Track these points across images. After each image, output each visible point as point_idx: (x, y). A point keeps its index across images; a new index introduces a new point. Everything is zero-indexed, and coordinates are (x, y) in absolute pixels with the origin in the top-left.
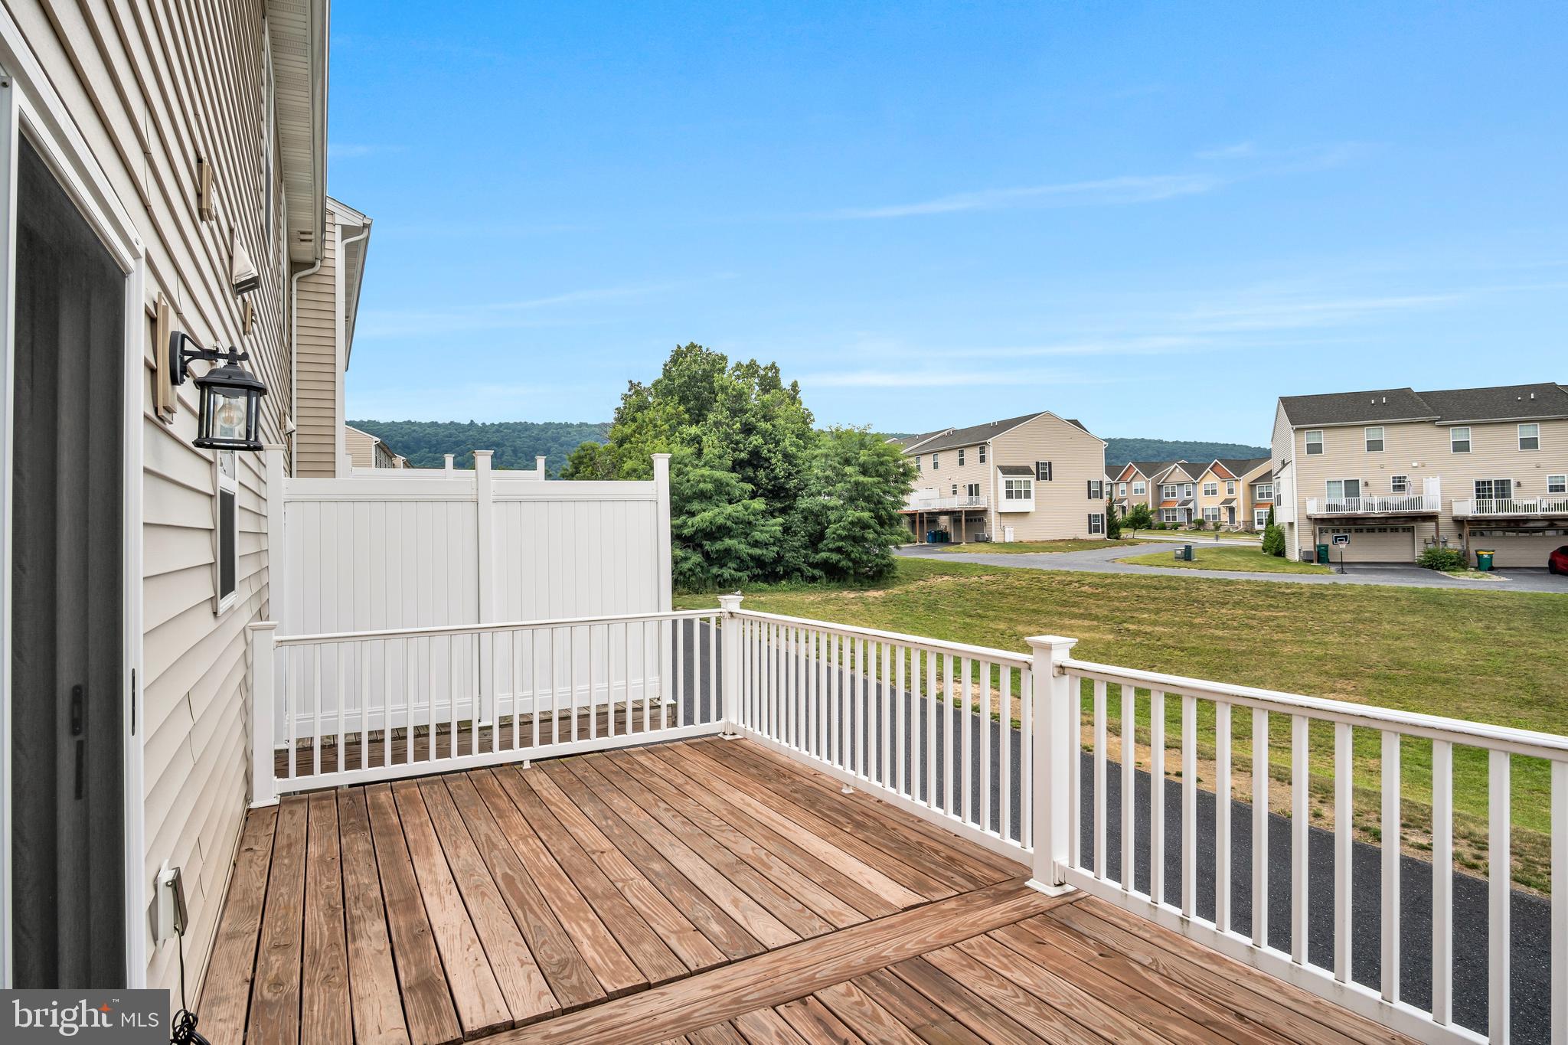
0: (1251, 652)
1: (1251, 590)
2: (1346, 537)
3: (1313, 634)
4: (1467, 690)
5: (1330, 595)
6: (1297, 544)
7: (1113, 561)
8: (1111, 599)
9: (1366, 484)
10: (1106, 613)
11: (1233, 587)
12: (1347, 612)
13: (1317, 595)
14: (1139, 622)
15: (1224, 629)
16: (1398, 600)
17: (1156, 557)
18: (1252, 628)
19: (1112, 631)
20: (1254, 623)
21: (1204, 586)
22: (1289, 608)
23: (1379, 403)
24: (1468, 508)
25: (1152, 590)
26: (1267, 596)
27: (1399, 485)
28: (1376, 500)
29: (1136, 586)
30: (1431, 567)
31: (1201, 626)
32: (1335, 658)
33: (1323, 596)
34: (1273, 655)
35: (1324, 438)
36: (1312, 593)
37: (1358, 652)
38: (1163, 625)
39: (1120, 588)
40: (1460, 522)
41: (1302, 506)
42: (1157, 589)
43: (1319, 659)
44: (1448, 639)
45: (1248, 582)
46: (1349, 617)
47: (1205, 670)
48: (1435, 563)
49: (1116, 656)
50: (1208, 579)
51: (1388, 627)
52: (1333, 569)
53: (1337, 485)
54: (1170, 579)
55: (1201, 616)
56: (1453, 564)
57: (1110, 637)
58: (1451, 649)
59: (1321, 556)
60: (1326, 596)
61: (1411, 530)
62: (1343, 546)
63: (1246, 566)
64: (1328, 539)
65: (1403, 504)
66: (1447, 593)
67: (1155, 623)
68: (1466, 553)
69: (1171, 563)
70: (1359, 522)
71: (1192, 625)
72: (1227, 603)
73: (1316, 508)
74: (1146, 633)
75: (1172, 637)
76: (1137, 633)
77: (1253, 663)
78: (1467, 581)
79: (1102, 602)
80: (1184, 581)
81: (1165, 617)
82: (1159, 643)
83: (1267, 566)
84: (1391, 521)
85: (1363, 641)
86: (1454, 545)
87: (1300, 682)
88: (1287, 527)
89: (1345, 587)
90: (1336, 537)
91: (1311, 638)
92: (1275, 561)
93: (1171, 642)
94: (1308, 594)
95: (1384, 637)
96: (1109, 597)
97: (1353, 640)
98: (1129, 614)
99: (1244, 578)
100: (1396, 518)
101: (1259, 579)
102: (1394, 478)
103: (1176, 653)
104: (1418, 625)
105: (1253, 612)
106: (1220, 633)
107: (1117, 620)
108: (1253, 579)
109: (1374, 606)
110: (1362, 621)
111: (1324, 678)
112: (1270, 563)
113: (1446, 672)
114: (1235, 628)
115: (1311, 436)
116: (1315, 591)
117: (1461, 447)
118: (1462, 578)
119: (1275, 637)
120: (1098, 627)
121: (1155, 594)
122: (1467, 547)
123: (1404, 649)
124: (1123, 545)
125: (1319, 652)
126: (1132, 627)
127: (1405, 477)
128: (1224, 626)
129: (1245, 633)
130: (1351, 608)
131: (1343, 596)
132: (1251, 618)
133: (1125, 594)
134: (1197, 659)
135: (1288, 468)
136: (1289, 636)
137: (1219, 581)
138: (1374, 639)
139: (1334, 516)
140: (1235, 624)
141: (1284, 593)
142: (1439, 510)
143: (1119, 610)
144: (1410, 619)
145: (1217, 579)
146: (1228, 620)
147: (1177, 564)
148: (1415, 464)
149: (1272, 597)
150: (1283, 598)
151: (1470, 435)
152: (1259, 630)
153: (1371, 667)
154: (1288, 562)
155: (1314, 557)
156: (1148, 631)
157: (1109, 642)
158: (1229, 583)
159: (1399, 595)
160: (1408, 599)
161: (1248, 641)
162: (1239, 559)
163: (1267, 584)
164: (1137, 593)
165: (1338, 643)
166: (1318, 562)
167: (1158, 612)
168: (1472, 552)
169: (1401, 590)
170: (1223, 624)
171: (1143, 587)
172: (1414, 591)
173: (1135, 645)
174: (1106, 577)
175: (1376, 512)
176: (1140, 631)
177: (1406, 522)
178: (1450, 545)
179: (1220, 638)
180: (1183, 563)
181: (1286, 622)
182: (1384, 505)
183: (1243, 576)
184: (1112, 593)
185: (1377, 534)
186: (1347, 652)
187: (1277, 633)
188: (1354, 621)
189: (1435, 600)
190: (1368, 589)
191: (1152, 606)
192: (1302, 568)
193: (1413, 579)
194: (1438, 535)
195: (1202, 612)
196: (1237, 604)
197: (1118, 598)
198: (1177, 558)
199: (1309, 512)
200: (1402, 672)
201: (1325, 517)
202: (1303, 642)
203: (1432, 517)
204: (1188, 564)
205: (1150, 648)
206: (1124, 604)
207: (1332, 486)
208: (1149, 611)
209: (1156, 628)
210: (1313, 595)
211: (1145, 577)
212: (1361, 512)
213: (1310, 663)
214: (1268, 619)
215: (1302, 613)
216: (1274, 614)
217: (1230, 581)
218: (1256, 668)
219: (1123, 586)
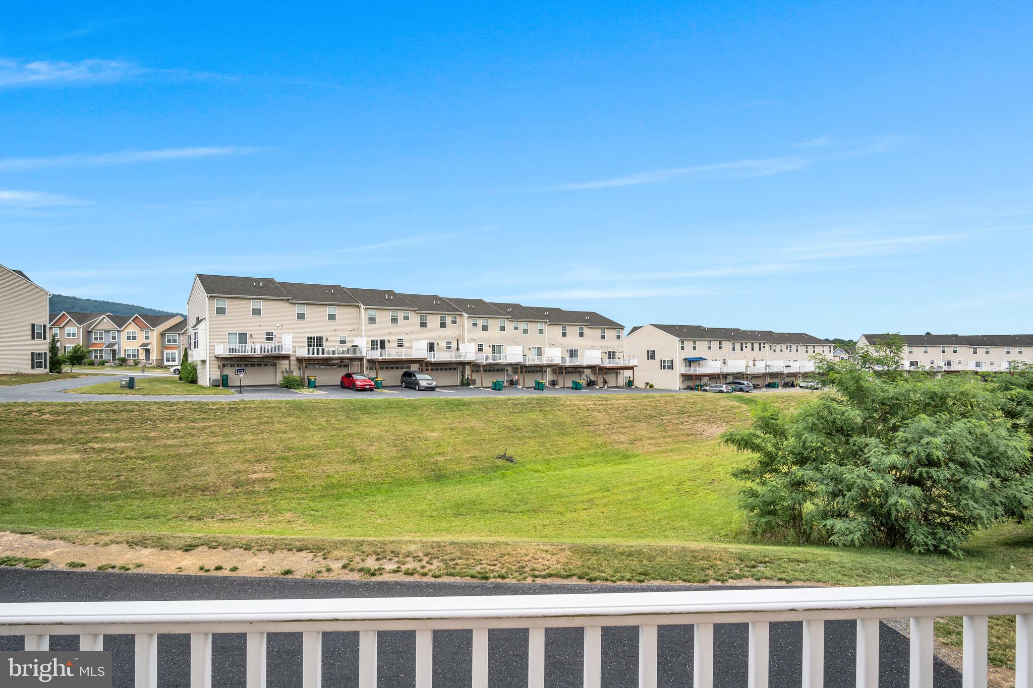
0: (196, 454)
1: (189, 408)
2: (244, 370)
3: (235, 436)
4: (325, 459)
5: (241, 408)
6: (207, 376)
7: (65, 391)
8: (73, 424)
9: (251, 336)
10: (70, 436)
11: (176, 407)
12: (253, 418)
13: (234, 409)
14: (102, 441)
15: (174, 438)
16: (280, 408)
17: (103, 387)
18: (194, 435)
19: (78, 451)
20: (195, 432)
21: (154, 408)
22: (216, 419)
23: (258, 285)
24: (304, 352)
25: (110, 414)
26: (200, 412)
27: (269, 337)
28: (256, 346)
29: (95, 411)
30: (287, 387)
31: (154, 439)
32: (252, 450)
33: (237, 409)
34: (212, 453)
35: (227, 304)
36: (230, 408)
37: (264, 444)
38: (124, 440)
39: (81, 414)
40: (300, 360)
41: (212, 348)
42: (116, 413)
43: (242, 452)
44: (310, 430)
45: (186, 403)
46: (255, 421)
47: (164, 472)
48: (289, 385)
49: (85, 472)
50: (155, 403)
51: (278, 426)
52: (233, 390)
53: (234, 336)
54: (125, 404)
55: (154, 431)
56: (298, 385)
57: (77, 456)
58: (313, 435)
59: (224, 382)
60: (239, 409)
61: (275, 365)
62: (242, 375)
63: (176, 391)
64: (230, 372)
65: (273, 349)
66: (304, 402)
67: (117, 440)
68: (303, 379)
69: (117, 391)
70: (248, 360)
71: (148, 439)
72: (173, 419)
73: (222, 350)
74: (110, 449)
75: (133, 449)
76: (102, 450)
77: (198, 461)
78: (306, 395)
79: (65, 427)
80: (137, 405)
81: (124, 434)
82: (123, 456)
83: (189, 390)
84: (266, 360)
85: (266, 437)
86: (296, 374)
87: (232, 470)
88: (199, 364)
89: (249, 402)
90: (238, 370)
91: (234, 438)
92: (192, 387)
93: (132, 454)
94: (228, 409)
95: (277, 433)
96: (72, 422)
97: (260, 437)
98: (92, 435)
99: (182, 400)
100: (268, 357)
101: (193, 400)
102: (267, 333)
103: (138, 462)
104: (294, 423)
105: (193, 424)
106: (171, 442)
107: (81, 441)
108: (189, 400)
109: (268, 413)
110: (263, 423)
111: (247, 465)
112: (191, 388)
113: (313, 450)
114: (182, 437)
115: (219, 302)
116: (232, 406)
117: (301, 316)
118: (304, 393)
119: (211, 441)
120: (64, 449)
121: (115, 416)
122: (304, 375)
123: (289, 439)
124: (66, 378)
125: (241, 447)
126: (96, 446)
127: (272, 333)
128: (174, 437)
129: (189, 440)
130: (255, 416)
131: (250, 408)
132: (192, 429)
133: (86, 418)
134: (156, 464)
135: (203, 323)
136: (220, 439)
137: (165, 403)
138: (271, 434)
139: (233, 356)
140: (181, 434)
141: (211, 409)
142: (291, 353)
143: (82, 432)
144: (288, 419)
145: (162, 402)
146: (175, 431)
147: (123, 391)
148: (278, 325)
149: (204, 412)
150: (212, 412)
151: (306, 310)
152: (199, 437)
153: (273, 453)
154: (202, 387)
155: (220, 383)
156: (112, 447)
157: (76, 461)
158: (173, 404)
159: (280, 405)
160: (285, 408)
161: (193, 445)
162: (167, 386)
163: (199, 403)
164: (97, 417)
165: (252, 440)
166: (223, 386)
167: (118, 431)
168: (306, 378)
169: (280, 402)
170: (172, 435)
171: (102, 411)
172: (287, 402)
173: (101, 460)
174: (66, 405)
175: (258, 353)
176: (104, 448)
177: (274, 360)
178: (295, 374)
179: (172, 446)
180: (128, 391)
181: (216, 429)
182: (262, 349)
183: (181, 399)
184: (74, 419)
185: (256, 368)
186: (258, 445)
187: (211, 437)
188: (259, 424)
189: (299, 407)
190: (263, 403)
191: (112, 427)
192: (214, 390)
193: (282, 395)
194: (290, 368)
195: (155, 428)
196: (180, 419)
197: (80, 423)
198: (122, 387)
199: (216, 354)
200: (291, 454)
201: (228, 356)
202: (230, 441)
203: (287, 357)
204: (133, 391)
205: (116, 461)
206: (87, 427)
207: (231, 336)
208: (110, 431)
209: (118, 444)
210: (231, 409)
211: (103, 404)
212: (249, 353)
213: (237, 456)
214: (204, 428)
215: (225, 421)
216: (207, 424)
217: (173, 403)
218: (201, 465)
219: (86, 412)
